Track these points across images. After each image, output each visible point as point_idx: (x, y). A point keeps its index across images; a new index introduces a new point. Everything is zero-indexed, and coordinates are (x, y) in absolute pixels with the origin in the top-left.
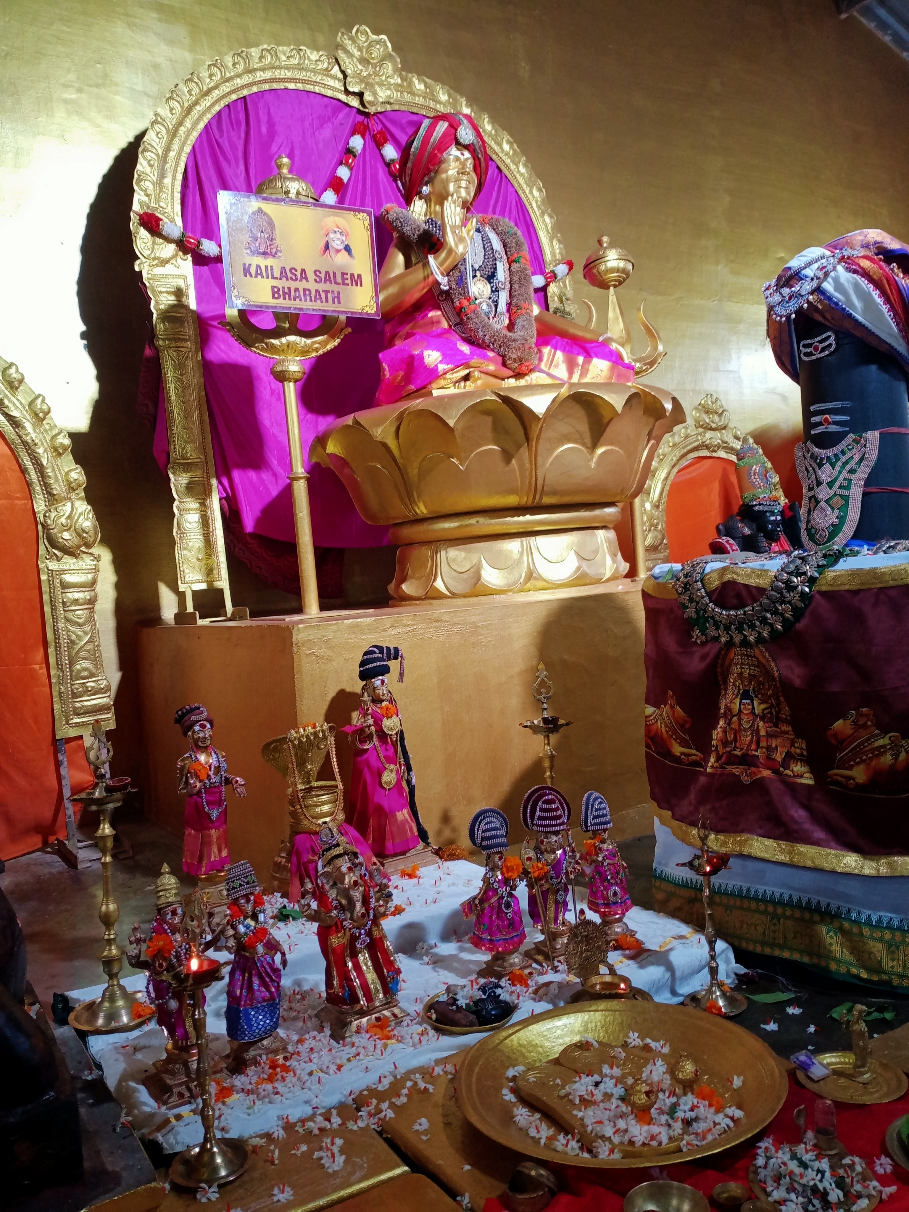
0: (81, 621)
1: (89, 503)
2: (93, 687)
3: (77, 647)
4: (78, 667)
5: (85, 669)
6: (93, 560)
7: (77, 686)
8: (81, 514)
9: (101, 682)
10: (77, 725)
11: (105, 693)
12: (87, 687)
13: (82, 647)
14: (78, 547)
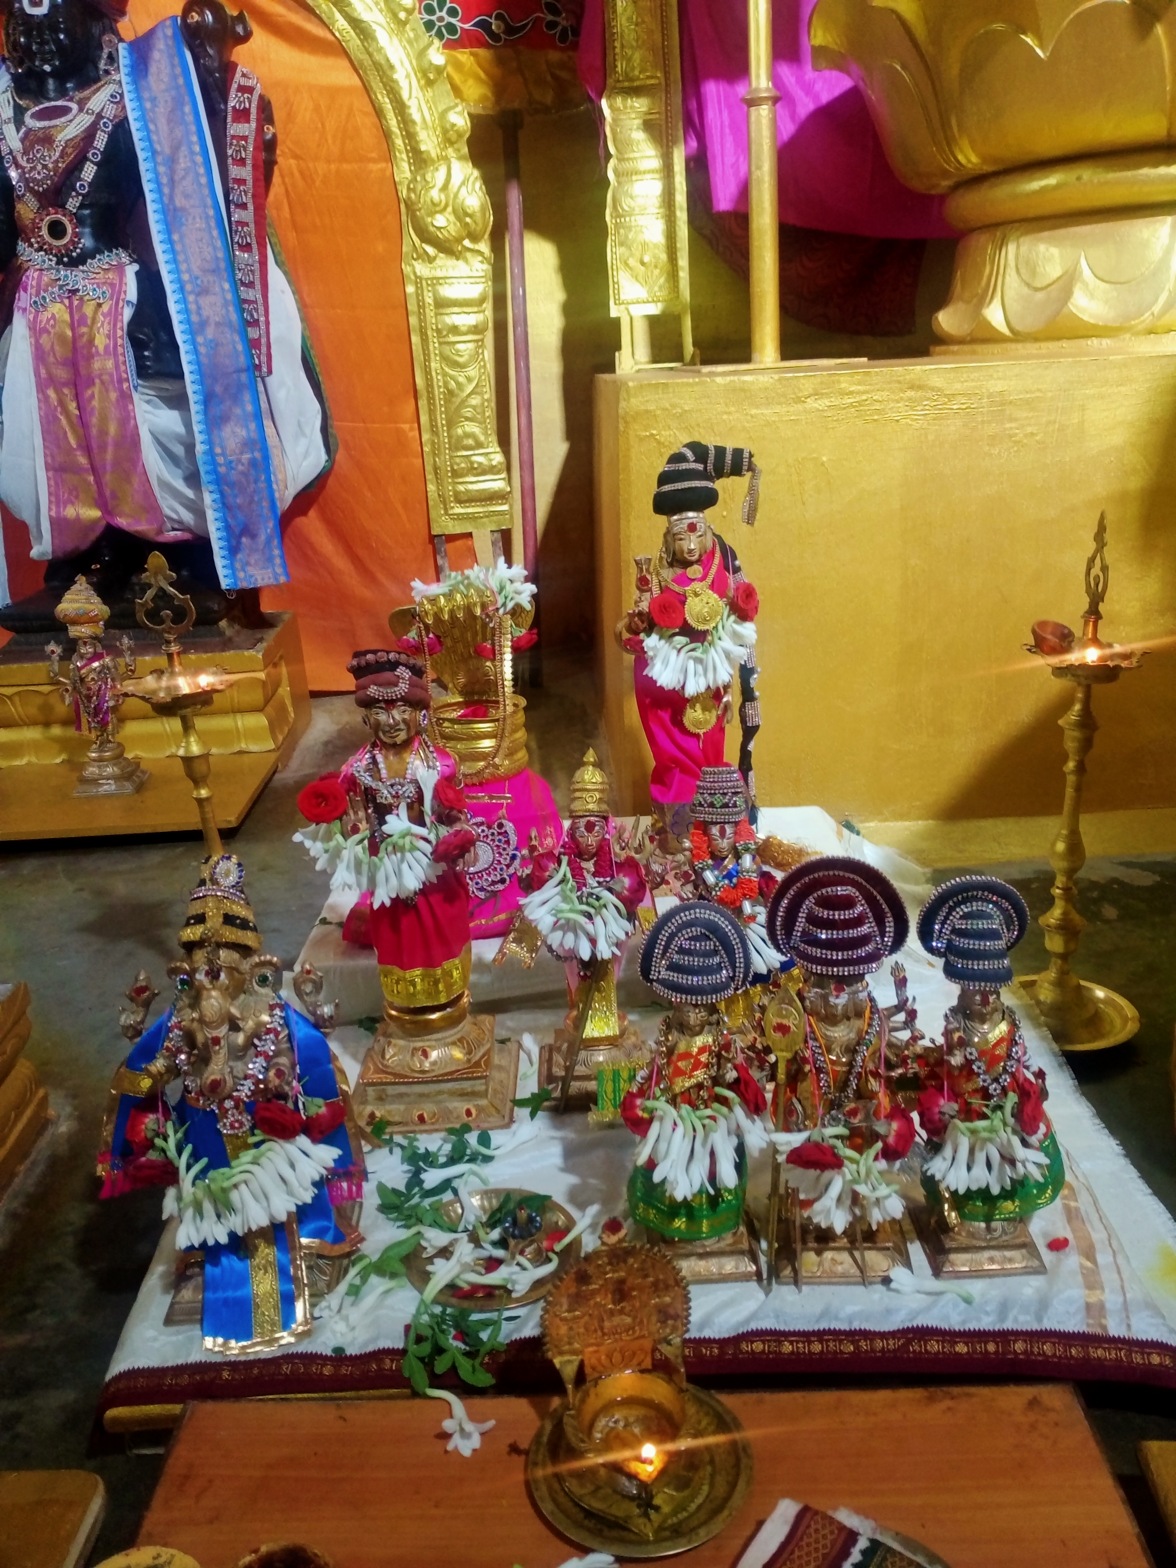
0: (461, 360)
1: (476, 164)
2: (480, 464)
3: (457, 401)
4: (460, 431)
5: (467, 435)
6: (482, 262)
7: (458, 460)
8: (463, 183)
9: (492, 456)
10: (460, 517)
11: (498, 473)
12: (472, 463)
13: (464, 401)
14: (459, 240)
